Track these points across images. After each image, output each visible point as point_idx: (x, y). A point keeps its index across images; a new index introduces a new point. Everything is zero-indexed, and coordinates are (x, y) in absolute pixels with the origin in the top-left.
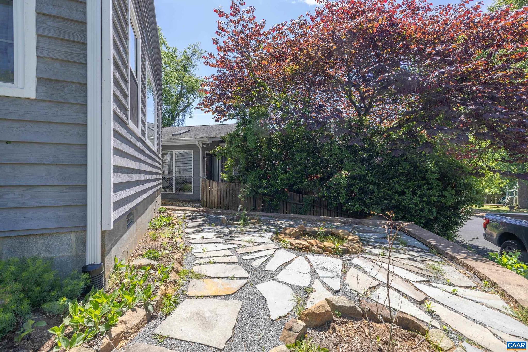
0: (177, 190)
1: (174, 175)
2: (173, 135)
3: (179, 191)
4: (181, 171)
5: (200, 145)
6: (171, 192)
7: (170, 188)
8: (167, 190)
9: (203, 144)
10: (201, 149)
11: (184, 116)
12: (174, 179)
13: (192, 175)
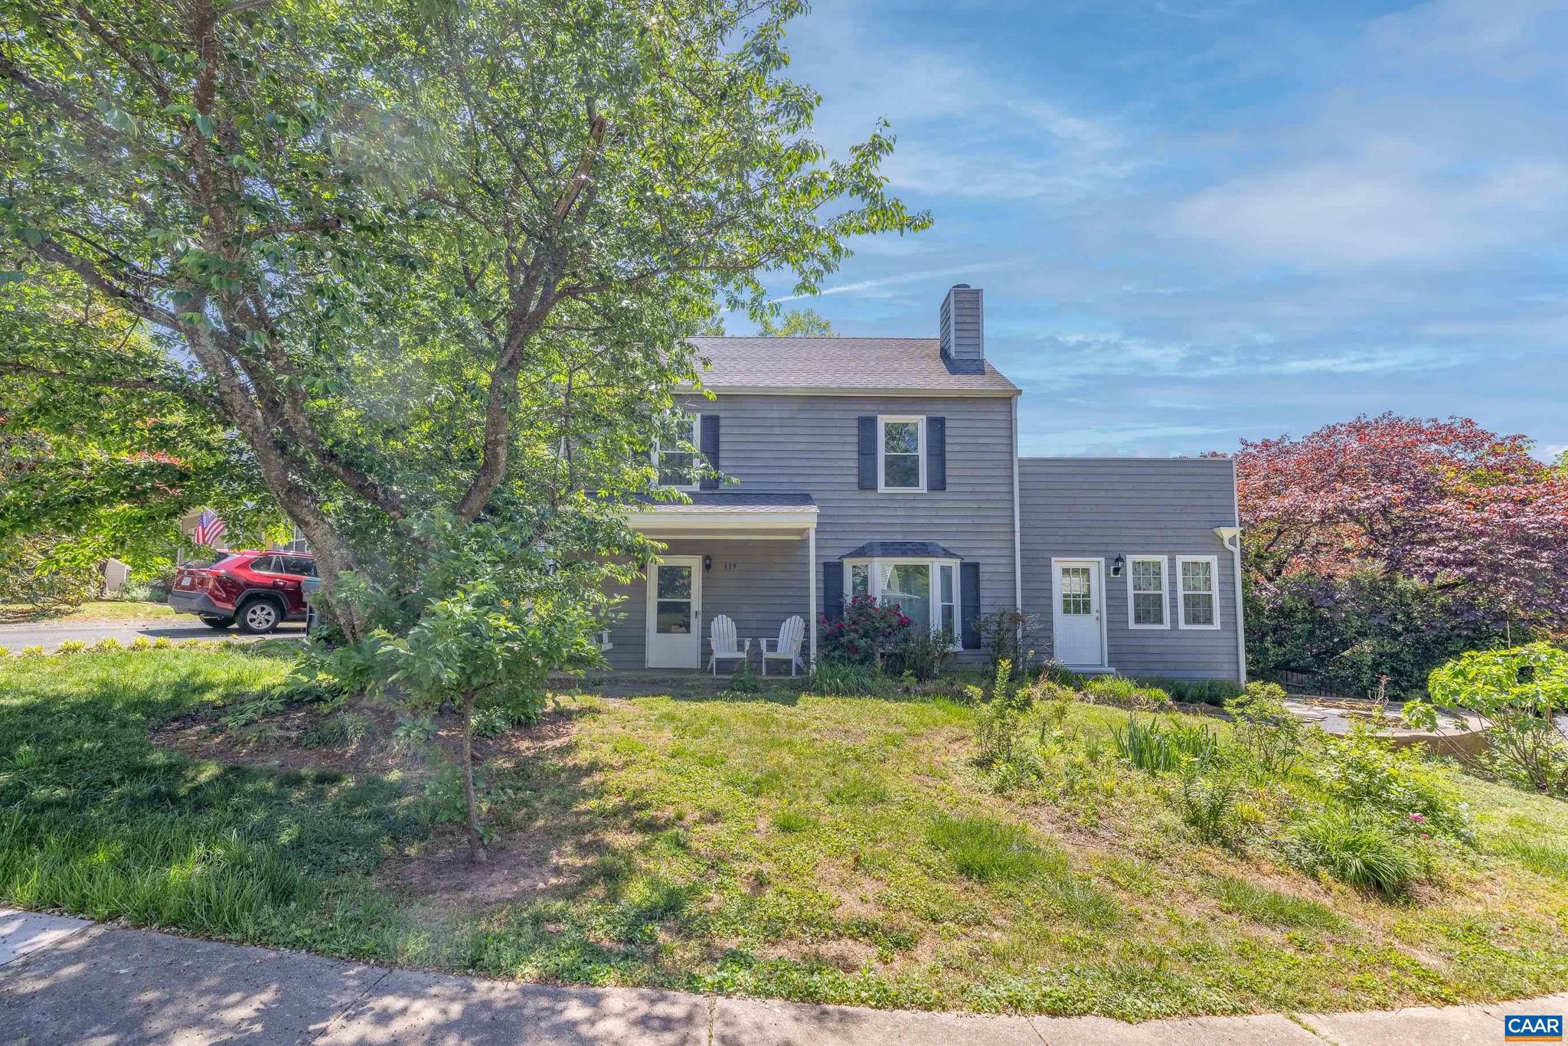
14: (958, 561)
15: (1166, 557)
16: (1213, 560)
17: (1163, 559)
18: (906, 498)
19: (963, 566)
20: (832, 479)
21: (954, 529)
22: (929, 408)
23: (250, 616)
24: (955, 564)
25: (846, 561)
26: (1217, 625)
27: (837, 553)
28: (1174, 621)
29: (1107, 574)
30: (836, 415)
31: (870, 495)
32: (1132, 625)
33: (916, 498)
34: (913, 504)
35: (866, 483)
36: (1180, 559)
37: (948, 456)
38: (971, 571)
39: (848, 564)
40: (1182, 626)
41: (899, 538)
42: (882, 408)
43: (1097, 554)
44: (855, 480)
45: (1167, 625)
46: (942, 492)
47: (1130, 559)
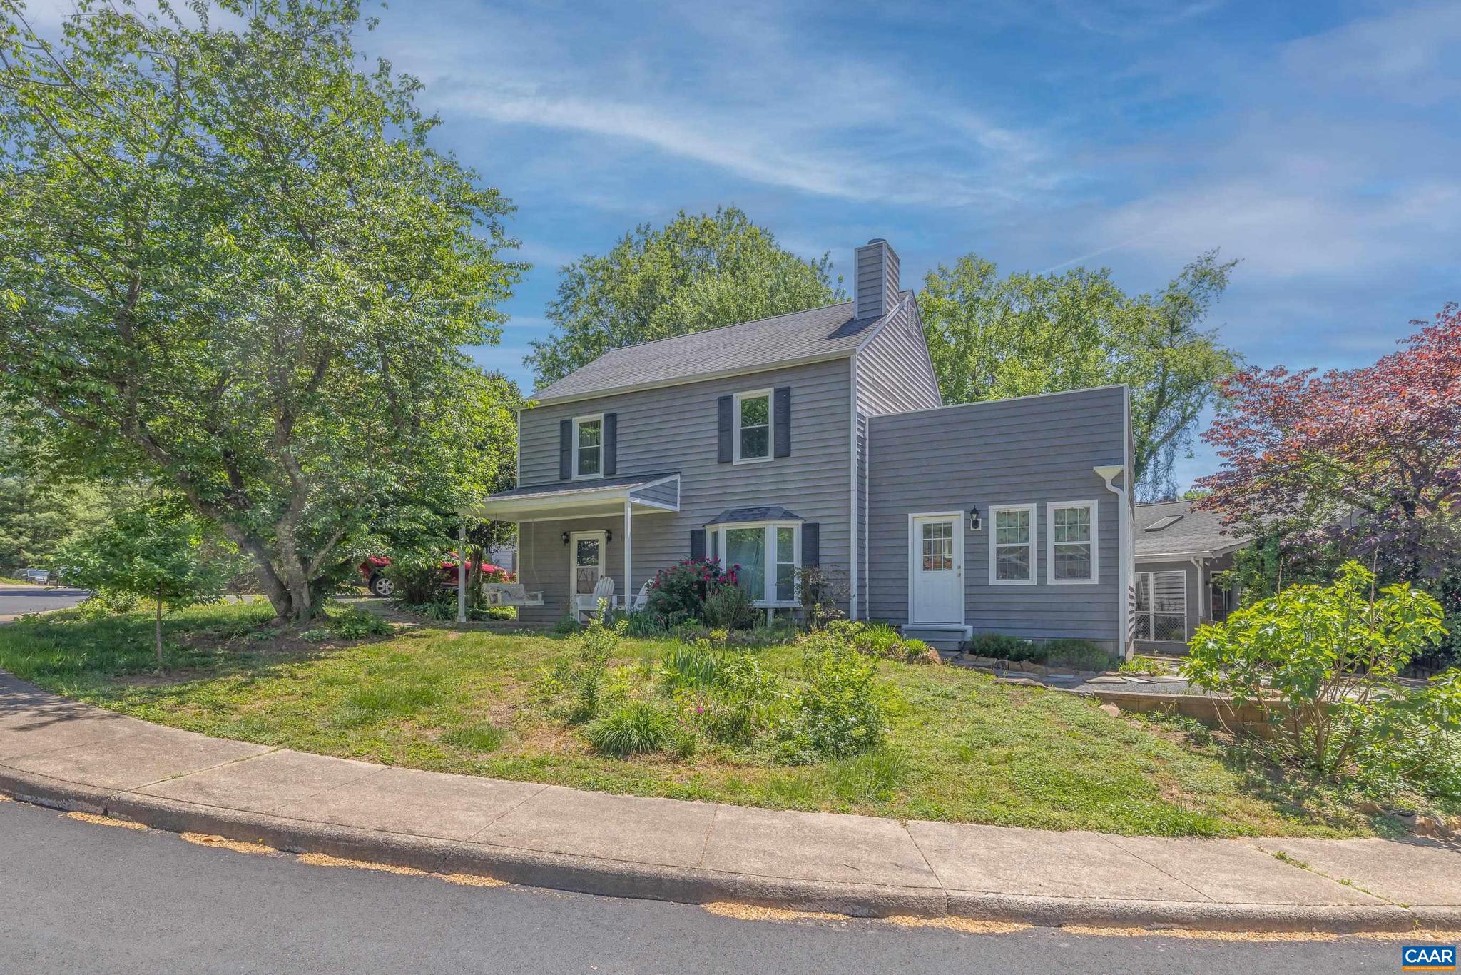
0: (1158, 636)
1: (1152, 611)
2: (1147, 531)
3: (1161, 639)
4: (1165, 601)
5: (1198, 562)
6: (1146, 640)
7: (1146, 632)
8: (1140, 636)
9: (1205, 560)
10: (1200, 570)
11: (1170, 456)
12: (1152, 618)
13: (1185, 612)
14: (800, 523)
15: (1035, 505)
16: (1093, 505)
17: (1032, 508)
18: (757, 468)
19: (805, 527)
20: (698, 457)
21: (796, 493)
22: (778, 379)
23: (378, 586)
24: (796, 526)
25: (707, 527)
26: (1094, 579)
27: (700, 521)
28: (1042, 575)
29: (967, 528)
30: (701, 399)
31: (727, 468)
32: (993, 581)
33: (765, 466)
34: (763, 473)
35: (724, 457)
36: (1051, 507)
37: (793, 424)
38: (812, 532)
39: (709, 531)
40: (1051, 580)
41: (751, 505)
42: (738, 386)
43: (956, 506)
44: (715, 455)
45: (1033, 580)
46: (787, 458)
47: (993, 510)
